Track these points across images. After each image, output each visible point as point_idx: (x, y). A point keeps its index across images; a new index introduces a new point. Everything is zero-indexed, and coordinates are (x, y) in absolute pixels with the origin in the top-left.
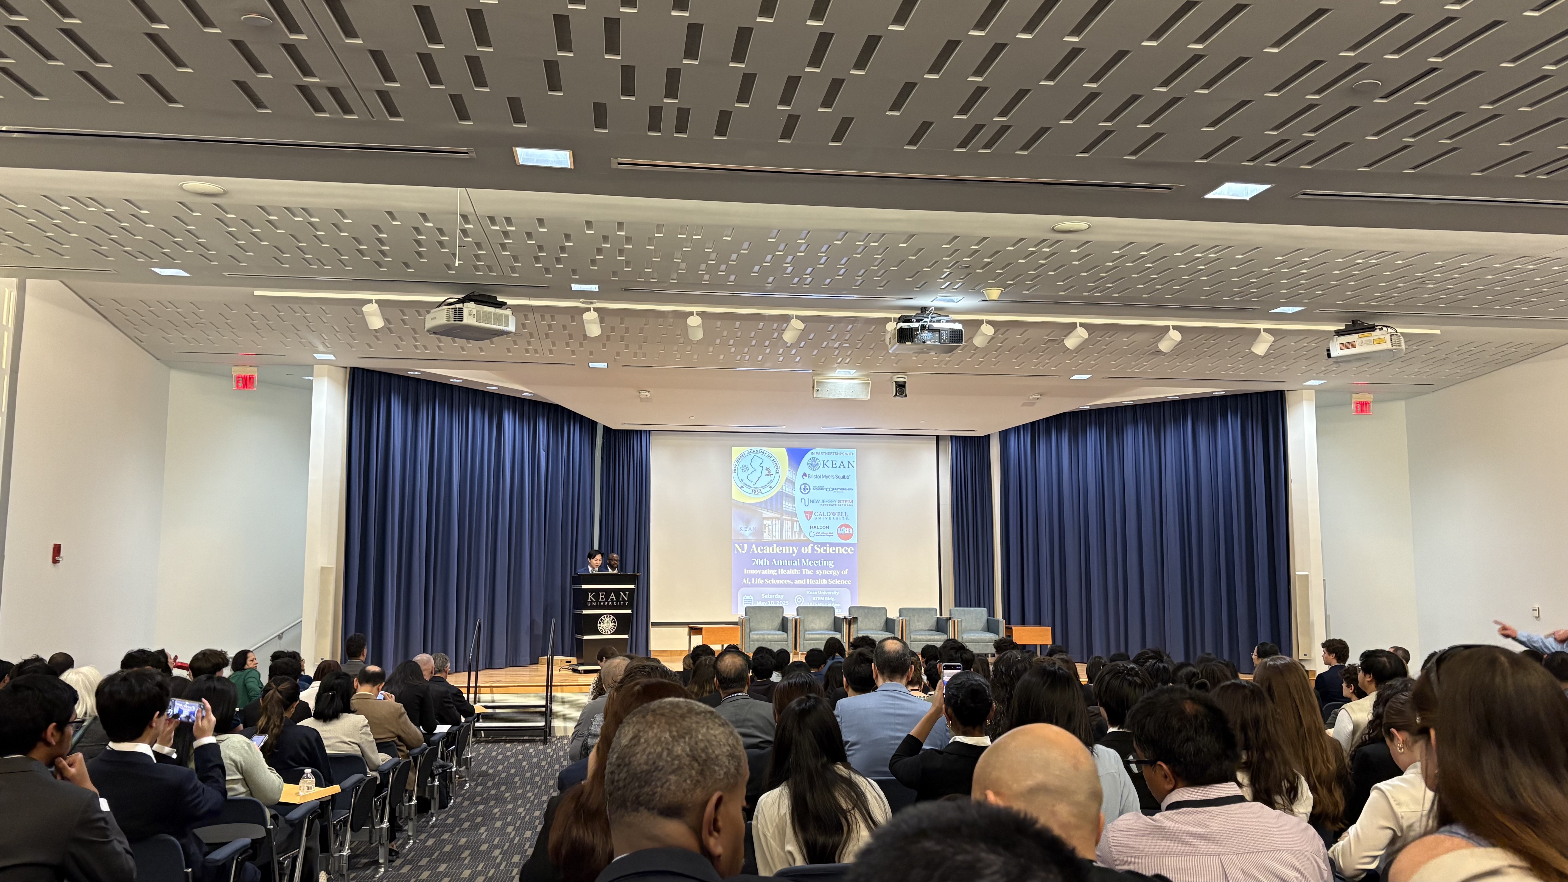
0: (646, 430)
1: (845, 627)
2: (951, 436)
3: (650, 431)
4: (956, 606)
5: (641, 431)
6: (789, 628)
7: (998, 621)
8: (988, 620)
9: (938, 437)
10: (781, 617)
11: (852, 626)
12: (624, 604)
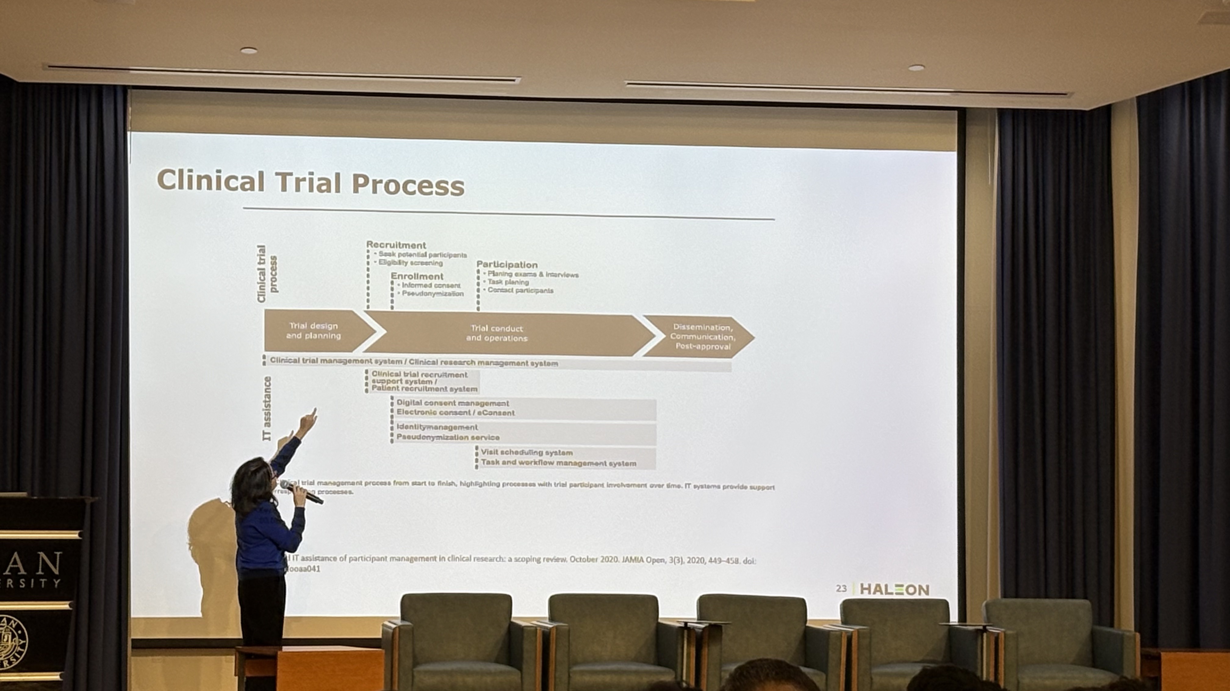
0: (115, 86)
1: (688, 652)
2: (1002, 112)
3: (125, 88)
4: (1005, 595)
5: (100, 87)
6: (526, 655)
7: (1121, 638)
8: (1093, 635)
9: (963, 114)
10: (506, 625)
11: (705, 651)
12: (50, 583)
